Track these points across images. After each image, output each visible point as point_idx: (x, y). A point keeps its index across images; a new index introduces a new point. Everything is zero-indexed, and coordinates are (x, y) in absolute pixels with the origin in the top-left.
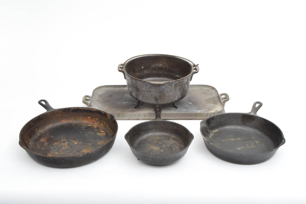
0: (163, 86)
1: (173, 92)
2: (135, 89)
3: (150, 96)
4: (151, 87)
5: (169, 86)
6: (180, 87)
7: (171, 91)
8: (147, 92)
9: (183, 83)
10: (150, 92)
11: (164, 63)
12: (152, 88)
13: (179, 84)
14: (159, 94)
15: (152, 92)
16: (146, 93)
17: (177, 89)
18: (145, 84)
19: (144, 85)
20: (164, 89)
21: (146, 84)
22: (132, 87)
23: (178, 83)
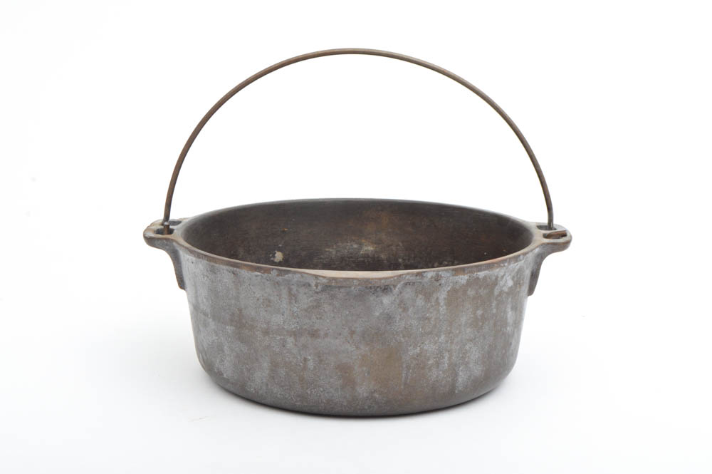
0: (386, 300)
1: (443, 338)
2: (230, 329)
3: (311, 364)
4: (318, 306)
5: (420, 301)
6: (479, 312)
7: (431, 333)
8: (296, 334)
9: (496, 292)
10: (314, 334)
11: (383, 236)
12: (326, 307)
13: (471, 293)
14: (364, 349)
15: (326, 335)
16: (290, 340)
17: (463, 320)
18: (285, 293)
19: (280, 296)
20: (389, 318)
21: (290, 290)
22: (214, 318)
23: (469, 284)
